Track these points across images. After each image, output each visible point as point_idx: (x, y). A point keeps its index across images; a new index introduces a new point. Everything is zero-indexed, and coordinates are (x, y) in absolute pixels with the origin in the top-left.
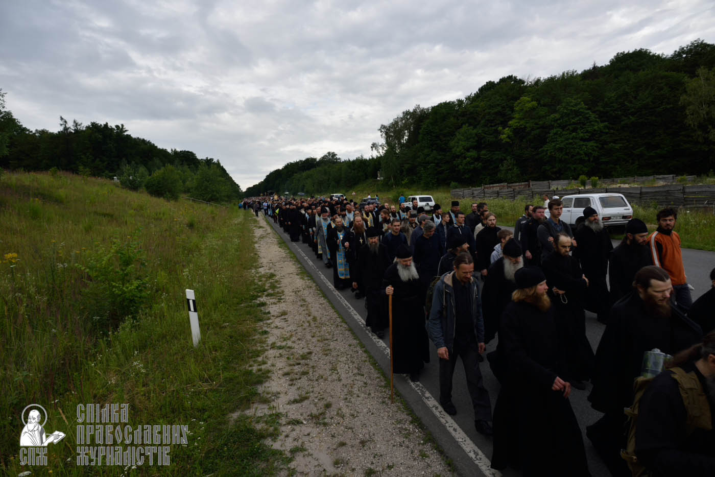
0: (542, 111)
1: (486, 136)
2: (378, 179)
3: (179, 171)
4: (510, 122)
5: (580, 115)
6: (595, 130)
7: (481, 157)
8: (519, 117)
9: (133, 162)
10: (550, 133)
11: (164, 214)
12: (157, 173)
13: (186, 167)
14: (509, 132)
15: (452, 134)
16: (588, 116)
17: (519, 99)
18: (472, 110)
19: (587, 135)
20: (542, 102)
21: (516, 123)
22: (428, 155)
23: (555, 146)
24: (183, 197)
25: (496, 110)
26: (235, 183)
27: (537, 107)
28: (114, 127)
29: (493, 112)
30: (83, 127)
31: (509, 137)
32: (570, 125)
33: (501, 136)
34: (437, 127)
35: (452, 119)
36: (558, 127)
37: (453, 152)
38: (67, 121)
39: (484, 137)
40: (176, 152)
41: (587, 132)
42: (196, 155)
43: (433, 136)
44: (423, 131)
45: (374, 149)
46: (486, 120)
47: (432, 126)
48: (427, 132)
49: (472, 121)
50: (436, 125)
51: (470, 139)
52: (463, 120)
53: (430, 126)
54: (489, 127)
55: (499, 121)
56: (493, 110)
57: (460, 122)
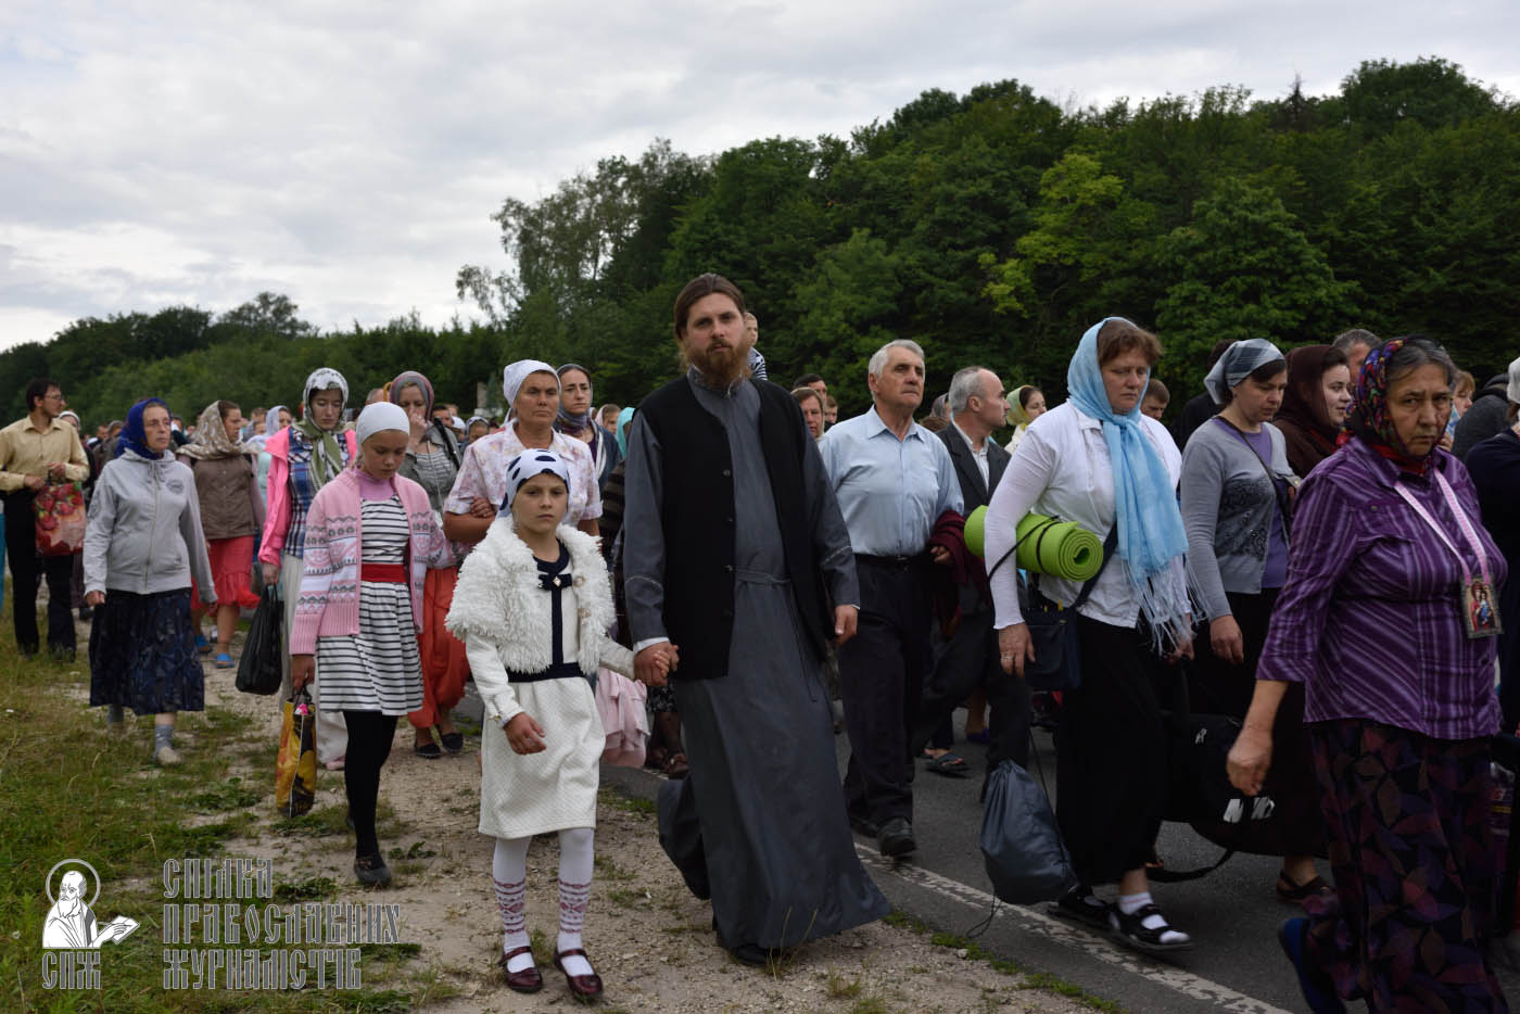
0: (1141, 215)
1: (932, 279)
4: (1024, 241)
5: (1273, 243)
6: (1319, 303)
8: (1057, 224)
10: (1166, 296)
14: (1019, 274)
15: (800, 262)
16: (1298, 248)
17: (1060, 158)
18: (884, 180)
19: (1294, 319)
20: (1138, 182)
21: (1045, 245)
23: (1185, 345)
25: (973, 190)
27: (1120, 198)
29: (962, 193)
31: (1018, 293)
32: (1237, 273)
33: (990, 285)
34: (742, 230)
36: (1198, 277)
37: (806, 330)
39: (929, 285)
41: (1294, 305)
43: (725, 263)
44: (687, 237)
45: (468, 291)
46: (935, 222)
47: (722, 224)
48: (703, 242)
49: (881, 220)
50: (741, 222)
51: (873, 285)
52: (849, 212)
53: (714, 223)
54: (945, 250)
55: (984, 230)
56: (961, 187)
57: (838, 220)
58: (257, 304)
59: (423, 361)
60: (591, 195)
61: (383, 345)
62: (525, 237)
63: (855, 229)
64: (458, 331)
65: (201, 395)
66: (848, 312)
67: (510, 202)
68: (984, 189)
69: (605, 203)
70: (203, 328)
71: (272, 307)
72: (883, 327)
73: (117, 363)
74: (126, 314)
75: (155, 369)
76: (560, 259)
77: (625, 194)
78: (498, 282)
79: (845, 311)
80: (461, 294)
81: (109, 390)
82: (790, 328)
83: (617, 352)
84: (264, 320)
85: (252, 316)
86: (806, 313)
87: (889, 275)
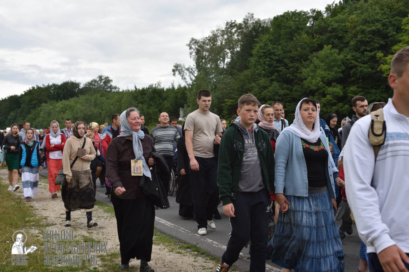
1: (357, 63)
7: (347, 96)
15: (304, 58)
18: (336, 25)
22: (265, 88)
25: (373, 28)
29: (369, 29)
33: (382, 65)
34: (280, 47)
35: (305, 36)
37: (306, 86)
39: (356, 66)
43: (273, 60)
44: (258, 52)
45: (177, 73)
46: (358, 41)
47: (272, 45)
48: (264, 53)
49: (336, 41)
50: (280, 45)
51: (333, 67)
52: (323, 38)
53: (269, 45)
54: (363, 53)
55: (378, 44)
56: (369, 27)
57: (318, 42)
58: (98, 79)
59: (159, 100)
60: (223, 36)
61: (145, 94)
62: (198, 52)
63: (325, 46)
64: (173, 88)
65: (77, 114)
66: (323, 78)
67: (193, 39)
68: (378, 27)
69: (228, 38)
70: (77, 89)
71: (103, 81)
72: (337, 83)
73: (46, 102)
74: (51, 84)
75: (60, 105)
76: (211, 60)
77: (235, 35)
78: (188, 69)
79: (321, 78)
80: (174, 75)
81: (42, 113)
82: (299, 84)
83: (232, 95)
84: (100, 86)
85: (96, 84)
86: (306, 79)
87: (340, 63)
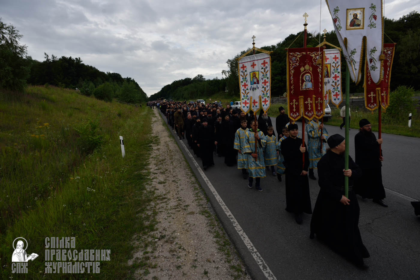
2: (226, 91)
3: (112, 85)
9: (86, 80)
11: (105, 109)
12: (101, 86)
13: (115, 83)
24: (114, 100)
26: (144, 92)
28: (75, 59)
30: (57, 59)
38: (48, 55)
40: (109, 74)
42: (121, 76)
45: (223, 73)
59: (218, 84)
61: (213, 82)
62: (231, 65)
64: (222, 79)
67: (229, 60)
78: (228, 72)
80: (222, 74)
